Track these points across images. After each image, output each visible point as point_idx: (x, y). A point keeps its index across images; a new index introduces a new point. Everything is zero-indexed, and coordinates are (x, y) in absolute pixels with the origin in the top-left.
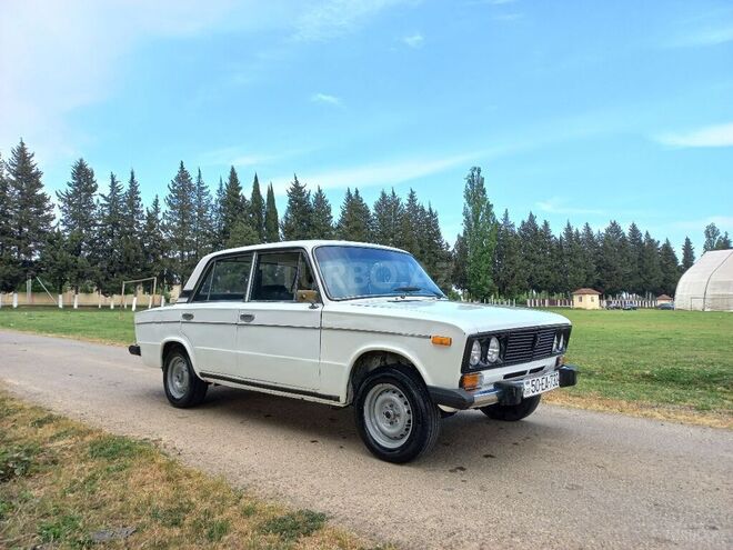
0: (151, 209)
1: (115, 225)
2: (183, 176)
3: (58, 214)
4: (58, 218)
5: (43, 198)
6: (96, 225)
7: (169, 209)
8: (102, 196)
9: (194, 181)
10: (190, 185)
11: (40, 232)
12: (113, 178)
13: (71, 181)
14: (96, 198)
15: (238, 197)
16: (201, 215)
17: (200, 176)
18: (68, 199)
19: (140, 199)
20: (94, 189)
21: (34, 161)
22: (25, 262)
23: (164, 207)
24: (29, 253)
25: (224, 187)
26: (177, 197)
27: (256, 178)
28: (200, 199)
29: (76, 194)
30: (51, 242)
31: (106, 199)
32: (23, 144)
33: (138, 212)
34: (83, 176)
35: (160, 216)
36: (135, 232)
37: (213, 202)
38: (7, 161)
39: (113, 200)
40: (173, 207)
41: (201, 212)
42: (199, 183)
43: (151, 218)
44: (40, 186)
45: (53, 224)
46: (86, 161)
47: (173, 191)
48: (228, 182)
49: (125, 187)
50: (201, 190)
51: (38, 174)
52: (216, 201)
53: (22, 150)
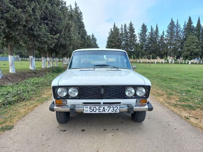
0: (162, 34)
1: (152, 40)
2: (172, 22)
3: (138, 39)
5: (135, 35)
6: (147, 41)
7: (167, 34)
8: (149, 32)
9: (175, 24)
10: (174, 25)
11: (134, 44)
12: (151, 27)
13: (141, 29)
15: (191, 26)
16: (177, 34)
17: (178, 22)
18: (140, 35)
19: (159, 32)
20: (146, 31)
21: (133, 26)
22: (131, 51)
23: (166, 33)
24: (132, 49)
25: (186, 24)
26: (170, 30)
27: (199, 18)
28: (177, 29)
29: (142, 33)
30: (136, 46)
31: (150, 33)
32: (131, 22)
33: (158, 36)
34: (144, 28)
35: (164, 36)
36: (157, 42)
37: (182, 30)
38: (128, 27)
40: (168, 33)
41: (177, 33)
42: (177, 24)
43: (162, 37)
44: (134, 32)
45: (137, 41)
46: (145, 24)
47: (169, 28)
48: (188, 22)
49: (155, 29)
50: (178, 26)
51: (134, 29)
52: (183, 29)
53: (131, 23)
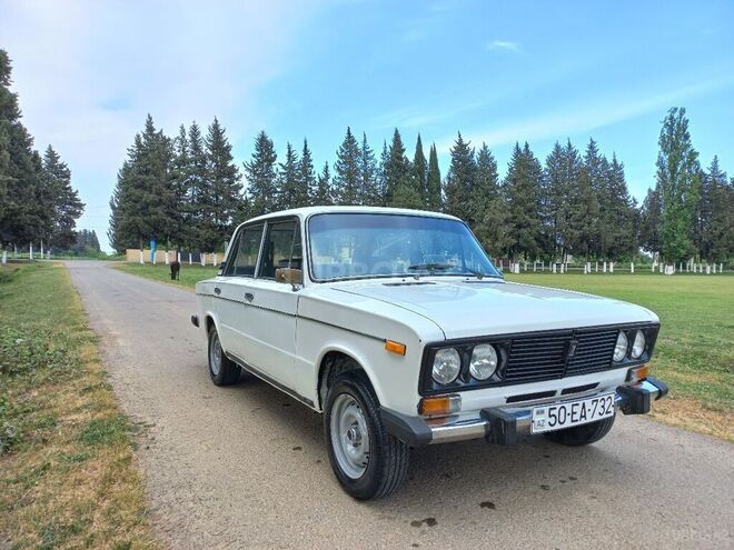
0: (323, 176)
1: (292, 191)
2: (350, 140)
3: (245, 183)
4: (245, 187)
5: (233, 170)
6: (276, 192)
7: (337, 175)
8: (281, 165)
9: (360, 146)
10: (356, 151)
11: (233, 200)
12: (289, 147)
13: (255, 152)
14: (276, 168)
15: (401, 159)
16: (366, 179)
17: (365, 141)
18: (253, 169)
19: (312, 166)
20: (274, 159)
21: (225, 136)
22: (221, 226)
23: (333, 173)
24: (225, 218)
25: (388, 150)
26: (344, 163)
27: (419, 138)
28: (366, 163)
29: (259, 163)
30: (240, 208)
31: (284, 167)
32: (216, 121)
33: (311, 179)
34: (264, 146)
35: (330, 181)
36: (310, 198)
37: (378, 166)
38: (205, 137)
39: (290, 168)
40: (341, 173)
41: (367, 176)
42: (364, 148)
43: (323, 183)
44: (231, 158)
45: (241, 192)
46: (267, 134)
47: (342, 157)
48: (392, 144)
49: (300, 156)
50: (366, 154)
51: (229, 148)
52: (381, 164)
53: (216, 126)
